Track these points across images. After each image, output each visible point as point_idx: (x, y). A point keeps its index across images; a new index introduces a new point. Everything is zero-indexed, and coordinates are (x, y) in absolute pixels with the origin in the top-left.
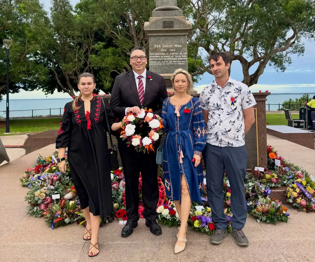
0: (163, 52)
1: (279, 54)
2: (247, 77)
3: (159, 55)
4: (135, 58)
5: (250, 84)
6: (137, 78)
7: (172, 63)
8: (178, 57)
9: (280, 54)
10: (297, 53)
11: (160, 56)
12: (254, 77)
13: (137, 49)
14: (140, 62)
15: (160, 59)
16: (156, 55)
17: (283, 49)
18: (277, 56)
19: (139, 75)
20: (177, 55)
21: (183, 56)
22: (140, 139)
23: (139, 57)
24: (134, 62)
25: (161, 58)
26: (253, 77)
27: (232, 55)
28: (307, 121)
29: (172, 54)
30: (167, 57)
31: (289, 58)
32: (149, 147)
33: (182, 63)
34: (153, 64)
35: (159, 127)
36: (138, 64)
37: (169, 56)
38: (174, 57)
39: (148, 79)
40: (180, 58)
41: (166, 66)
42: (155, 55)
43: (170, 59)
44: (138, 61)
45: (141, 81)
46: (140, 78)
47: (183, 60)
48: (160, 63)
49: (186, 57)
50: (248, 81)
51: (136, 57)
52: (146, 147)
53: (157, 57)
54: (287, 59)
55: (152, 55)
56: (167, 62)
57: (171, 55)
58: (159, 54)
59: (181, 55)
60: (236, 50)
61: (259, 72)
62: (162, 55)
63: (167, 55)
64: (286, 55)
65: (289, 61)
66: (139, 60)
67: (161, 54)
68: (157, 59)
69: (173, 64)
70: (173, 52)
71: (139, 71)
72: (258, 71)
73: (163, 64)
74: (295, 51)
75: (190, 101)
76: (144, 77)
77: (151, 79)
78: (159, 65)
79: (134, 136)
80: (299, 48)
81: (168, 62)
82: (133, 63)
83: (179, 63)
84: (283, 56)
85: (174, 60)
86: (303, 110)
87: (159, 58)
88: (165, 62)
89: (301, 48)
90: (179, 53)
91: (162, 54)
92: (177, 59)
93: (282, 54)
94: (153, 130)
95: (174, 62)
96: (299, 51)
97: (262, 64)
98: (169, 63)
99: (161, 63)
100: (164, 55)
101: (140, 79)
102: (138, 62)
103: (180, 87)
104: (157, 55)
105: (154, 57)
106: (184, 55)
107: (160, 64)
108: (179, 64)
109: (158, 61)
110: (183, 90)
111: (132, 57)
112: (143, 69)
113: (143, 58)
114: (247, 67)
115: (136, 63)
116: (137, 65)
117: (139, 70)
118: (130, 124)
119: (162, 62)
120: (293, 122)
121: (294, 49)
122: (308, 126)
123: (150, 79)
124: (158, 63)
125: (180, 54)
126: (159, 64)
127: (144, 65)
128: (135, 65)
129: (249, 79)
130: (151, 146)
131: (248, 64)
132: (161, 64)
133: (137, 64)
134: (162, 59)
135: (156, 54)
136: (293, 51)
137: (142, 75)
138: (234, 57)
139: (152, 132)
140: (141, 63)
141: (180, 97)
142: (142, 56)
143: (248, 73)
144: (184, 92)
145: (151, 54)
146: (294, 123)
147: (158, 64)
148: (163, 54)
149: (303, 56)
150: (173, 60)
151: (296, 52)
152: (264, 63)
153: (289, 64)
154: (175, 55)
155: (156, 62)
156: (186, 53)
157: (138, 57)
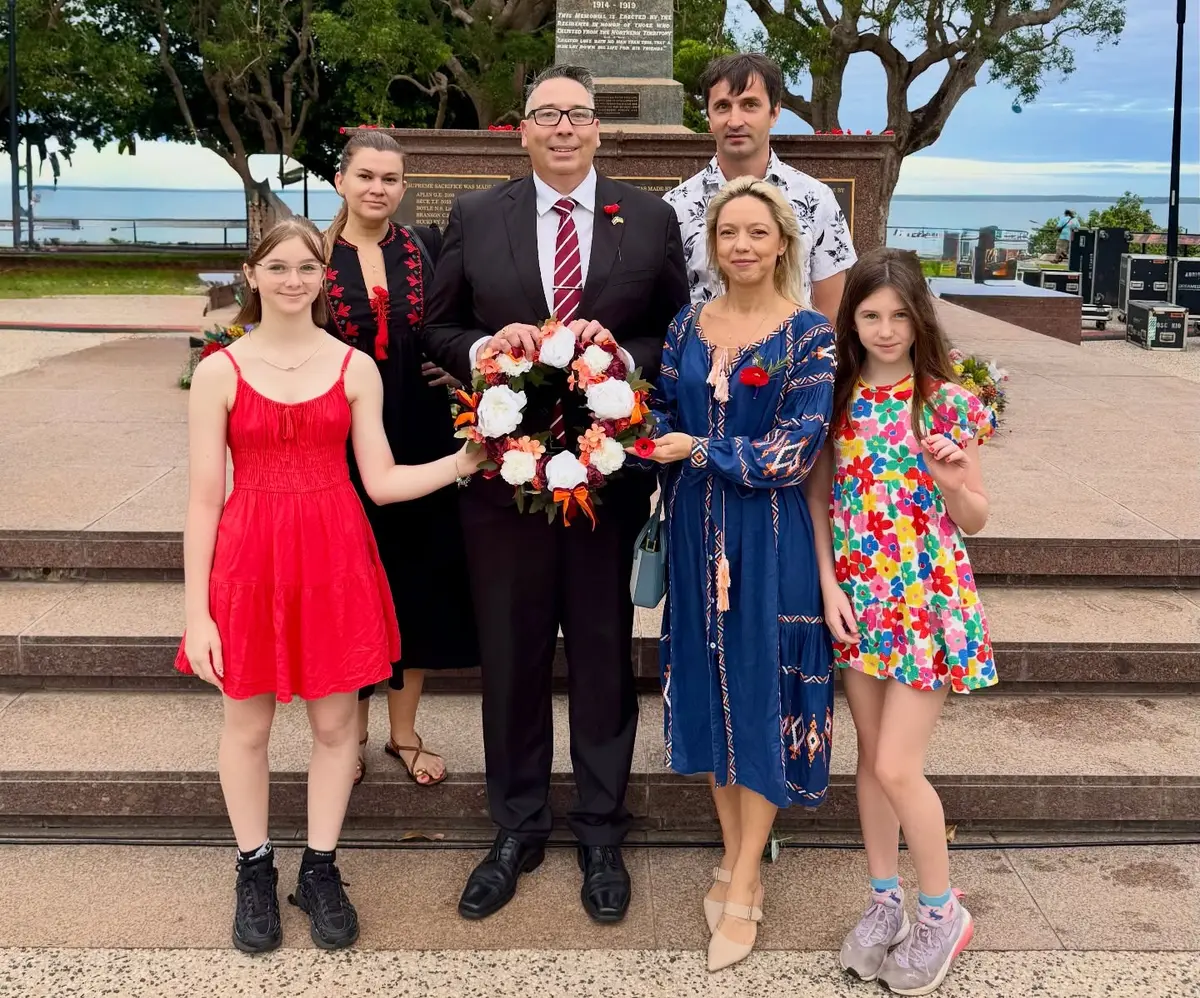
0: (601, 8)
1: (1031, 37)
2: (900, 115)
3: (586, 20)
4: (548, 114)
5: (907, 144)
6: (553, 208)
7: (625, 45)
8: (645, 29)
9: (1035, 36)
10: (1097, 32)
11: (590, 21)
12: (924, 118)
13: (556, 76)
14: (570, 134)
15: (588, 32)
16: (577, 20)
17: (1040, 16)
18: (1019, 41)
19: (559, 197)
20: (640, 21)
21: (659, 25)
22: (539, 457)
23: (567, 113)
24: (543, 132)
25: (594, 28)
26: (921, 120)
27: (849, 34)
28: (1092, 276)
29: (625, 17)
30: (610, 25)
31: (1065, 51)
32: (573, 498)
33: (655, 46)
34: (566, 47)
35: (629, 418)
36: (560, 143)
37: (619, 24)
38: (632, 28)
39: (602, 217)
40: (651, 30)
41: (607, 53)
42: (573, 20)
43: (621, 33)
44: (559, 129)
45: (571, 224)
46: (564, 208)
47: (659, 38)
48: (588, 44)
49: (668, 30)
50: (902, 133)
51: (550, 110)
52: (557, 498)
53: (580, 24)
54: (1058, 55)
55: (565, 19)
56: (609, 42)
57: (624, 21)
58: (587, 16)
59: (653, 21)
60: (864, 14)
61: (946, 100)
62: (596, 21)
63: (611, 21)
64: (1054, 41)
65: (1065, 65)
66: (565, 125)
67: (592, 16)
68: (579, 32)
69: (628, 48)
70: (628, 11)
71: (564, 179)
72: (943, 98)
73: (599, 47)
74: (1089, 24)
75: (785, 330)
76: (583, 208)
77: (617, 220)
78: (586, 50)
79: (516, 439)
80: (1105, 15)
81: (613, 42)
82: (538, 140)
83: (647, 45)
84: (1045, 43)
85: (632, 38)
86: (1082, 239)
87: (588, 28)
88: (604, 41)
89: (1115, 13)
90: (648, 16)
91: (595, 16)
92: (642, 33)
93: (1039, 34)
94: (601, 424)
95: (633, 42)
96: (1104, 26)
97: (957, 69)
98: (615, 44)
99: (593, 44)
100: (602, 21)
101: (563, 215)
102: (560, 134)
103: (743, 257)
104: (581, 20)
105: (572, 24)
106: (663, 21)
107: (589, 47)
108: (647, 48)
109: (584, 36)
110: (753, 272)
111: (533, 112)
112: (582, 171)
113: (584, 116)
114: (902, 82)
115: (548, 138)
116: (552, 149)
117: (564, 174)
118: (504, 388)
119: (596, 41)
120: (1043, 278)
121: (1085, 17)
122: (1095, 295)
123: (610, 217)
124: (583, 44)
125: (652, 17)
126: (585, 45)
127: (584, 149)
128: (544, 149)
129: (907, 125)
130: (582, 497)
131: (905, 71)
132: (593, 47)
133: (556, 141)
134: (596, 32)
135: (577, 16)
136: (1080, 24)
137: (576, 195)
138: (856, 41)
139: (594, 433)
140: (573, 141)
141: (745, 310)
142: (578, 107)
143: (903, 100)
144: (759, 283)
145: (563, 16)
146: (1046, 281)
147: (581, 47)
148: (600, 16)
149: (1116, 43)
150: (628, 37)
151: (1094, 29)
152: (964, 65)
153: (1064, 75)
154: (634, 20)
155: (576, 41)
156: (670, 17)
157: (563, 113)
